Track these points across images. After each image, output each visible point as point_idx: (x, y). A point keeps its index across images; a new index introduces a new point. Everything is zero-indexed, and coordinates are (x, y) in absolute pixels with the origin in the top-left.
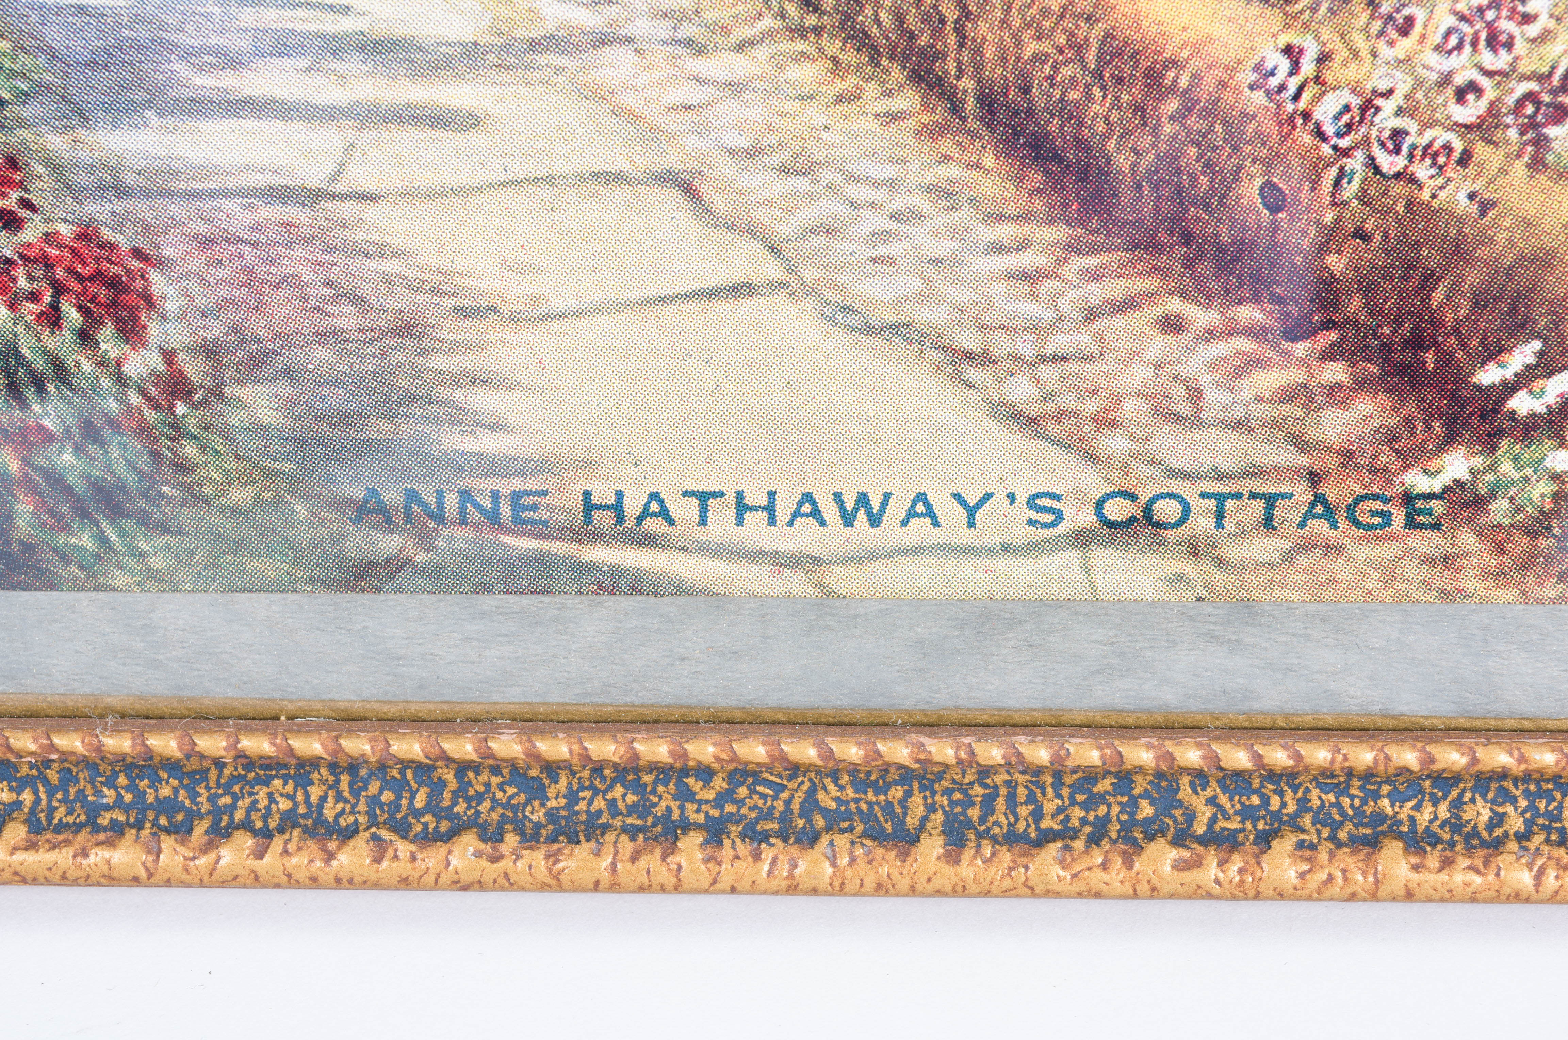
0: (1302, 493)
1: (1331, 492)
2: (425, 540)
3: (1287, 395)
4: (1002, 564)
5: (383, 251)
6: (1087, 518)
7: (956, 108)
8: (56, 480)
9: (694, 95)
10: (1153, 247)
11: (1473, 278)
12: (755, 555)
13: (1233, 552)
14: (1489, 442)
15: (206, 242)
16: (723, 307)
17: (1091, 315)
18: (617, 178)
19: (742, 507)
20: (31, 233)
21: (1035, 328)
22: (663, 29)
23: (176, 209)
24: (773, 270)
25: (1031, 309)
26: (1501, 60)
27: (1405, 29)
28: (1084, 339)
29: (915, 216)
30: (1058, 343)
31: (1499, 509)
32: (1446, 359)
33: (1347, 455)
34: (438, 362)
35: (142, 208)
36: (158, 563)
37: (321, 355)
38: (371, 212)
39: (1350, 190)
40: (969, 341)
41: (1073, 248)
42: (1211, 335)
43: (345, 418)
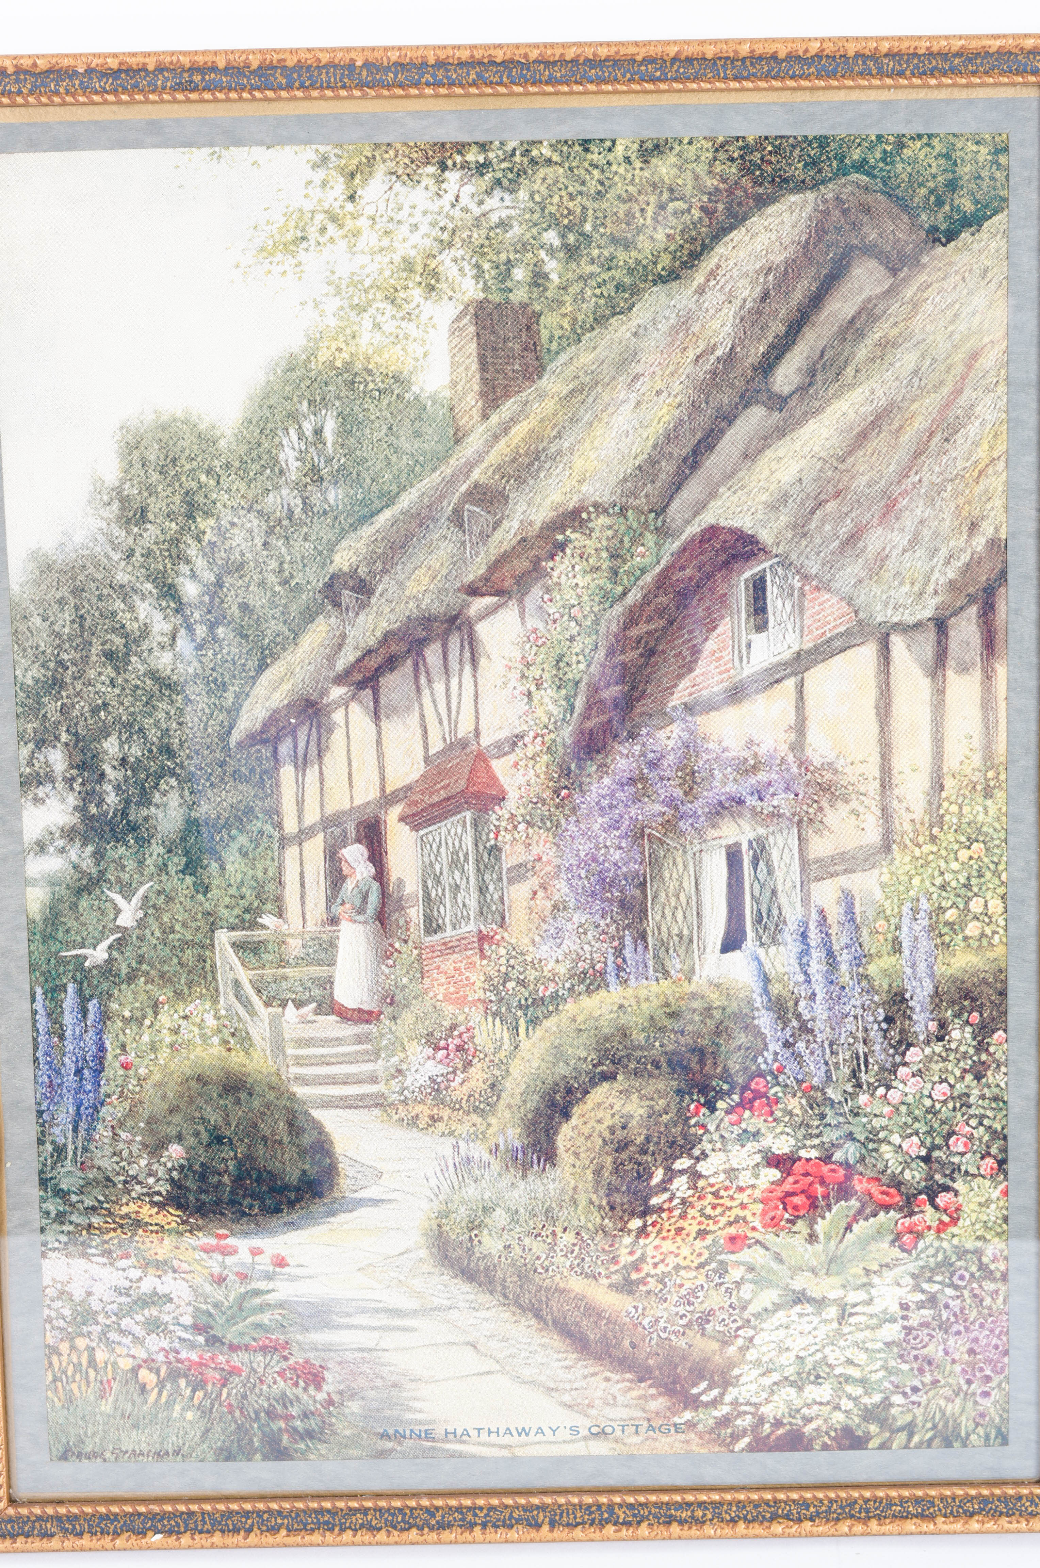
0: (645, 1424)
1: (653, 1424)
2: (400, 1443)
3: (640, 1397)
4: (563, 1446)
5: (390, 1364)
6: (587, 1433)
7: (546, 1324)
8: (295, 1429)
9: (475, 1322)
10: (601, 1359)
11: (688, 1365)
12: (493, 1445)
13: (627, 1441)
14: (696, 1409)
15: (340, 1363)
16: (484, 1377)
17: (585, 1377)
18: (455, 1344)
19: (490, 1432)
20: (291, 1361)
21: (570, 1381)
22: (467, 1305)
23: (332, 1354)
24: (497, 1367)
25: (569, 1376)
26: (691, 1308)
27: (666, 1300)
28: (583, 1384)
29: (536, 1352)
30: (576, 1385)
31: (700, 1427)
32: (683, 1387)
33: (657, 1413)
34: (404, 1394)
35: (323, 1355)
36: (323, 1452)
37: (372, 1393)
38: (386, 1354)
39: (653, 1343)
40: (551, 1385)
41: (579, 1359)
42: (618, 1382)
43: (378, 1410)
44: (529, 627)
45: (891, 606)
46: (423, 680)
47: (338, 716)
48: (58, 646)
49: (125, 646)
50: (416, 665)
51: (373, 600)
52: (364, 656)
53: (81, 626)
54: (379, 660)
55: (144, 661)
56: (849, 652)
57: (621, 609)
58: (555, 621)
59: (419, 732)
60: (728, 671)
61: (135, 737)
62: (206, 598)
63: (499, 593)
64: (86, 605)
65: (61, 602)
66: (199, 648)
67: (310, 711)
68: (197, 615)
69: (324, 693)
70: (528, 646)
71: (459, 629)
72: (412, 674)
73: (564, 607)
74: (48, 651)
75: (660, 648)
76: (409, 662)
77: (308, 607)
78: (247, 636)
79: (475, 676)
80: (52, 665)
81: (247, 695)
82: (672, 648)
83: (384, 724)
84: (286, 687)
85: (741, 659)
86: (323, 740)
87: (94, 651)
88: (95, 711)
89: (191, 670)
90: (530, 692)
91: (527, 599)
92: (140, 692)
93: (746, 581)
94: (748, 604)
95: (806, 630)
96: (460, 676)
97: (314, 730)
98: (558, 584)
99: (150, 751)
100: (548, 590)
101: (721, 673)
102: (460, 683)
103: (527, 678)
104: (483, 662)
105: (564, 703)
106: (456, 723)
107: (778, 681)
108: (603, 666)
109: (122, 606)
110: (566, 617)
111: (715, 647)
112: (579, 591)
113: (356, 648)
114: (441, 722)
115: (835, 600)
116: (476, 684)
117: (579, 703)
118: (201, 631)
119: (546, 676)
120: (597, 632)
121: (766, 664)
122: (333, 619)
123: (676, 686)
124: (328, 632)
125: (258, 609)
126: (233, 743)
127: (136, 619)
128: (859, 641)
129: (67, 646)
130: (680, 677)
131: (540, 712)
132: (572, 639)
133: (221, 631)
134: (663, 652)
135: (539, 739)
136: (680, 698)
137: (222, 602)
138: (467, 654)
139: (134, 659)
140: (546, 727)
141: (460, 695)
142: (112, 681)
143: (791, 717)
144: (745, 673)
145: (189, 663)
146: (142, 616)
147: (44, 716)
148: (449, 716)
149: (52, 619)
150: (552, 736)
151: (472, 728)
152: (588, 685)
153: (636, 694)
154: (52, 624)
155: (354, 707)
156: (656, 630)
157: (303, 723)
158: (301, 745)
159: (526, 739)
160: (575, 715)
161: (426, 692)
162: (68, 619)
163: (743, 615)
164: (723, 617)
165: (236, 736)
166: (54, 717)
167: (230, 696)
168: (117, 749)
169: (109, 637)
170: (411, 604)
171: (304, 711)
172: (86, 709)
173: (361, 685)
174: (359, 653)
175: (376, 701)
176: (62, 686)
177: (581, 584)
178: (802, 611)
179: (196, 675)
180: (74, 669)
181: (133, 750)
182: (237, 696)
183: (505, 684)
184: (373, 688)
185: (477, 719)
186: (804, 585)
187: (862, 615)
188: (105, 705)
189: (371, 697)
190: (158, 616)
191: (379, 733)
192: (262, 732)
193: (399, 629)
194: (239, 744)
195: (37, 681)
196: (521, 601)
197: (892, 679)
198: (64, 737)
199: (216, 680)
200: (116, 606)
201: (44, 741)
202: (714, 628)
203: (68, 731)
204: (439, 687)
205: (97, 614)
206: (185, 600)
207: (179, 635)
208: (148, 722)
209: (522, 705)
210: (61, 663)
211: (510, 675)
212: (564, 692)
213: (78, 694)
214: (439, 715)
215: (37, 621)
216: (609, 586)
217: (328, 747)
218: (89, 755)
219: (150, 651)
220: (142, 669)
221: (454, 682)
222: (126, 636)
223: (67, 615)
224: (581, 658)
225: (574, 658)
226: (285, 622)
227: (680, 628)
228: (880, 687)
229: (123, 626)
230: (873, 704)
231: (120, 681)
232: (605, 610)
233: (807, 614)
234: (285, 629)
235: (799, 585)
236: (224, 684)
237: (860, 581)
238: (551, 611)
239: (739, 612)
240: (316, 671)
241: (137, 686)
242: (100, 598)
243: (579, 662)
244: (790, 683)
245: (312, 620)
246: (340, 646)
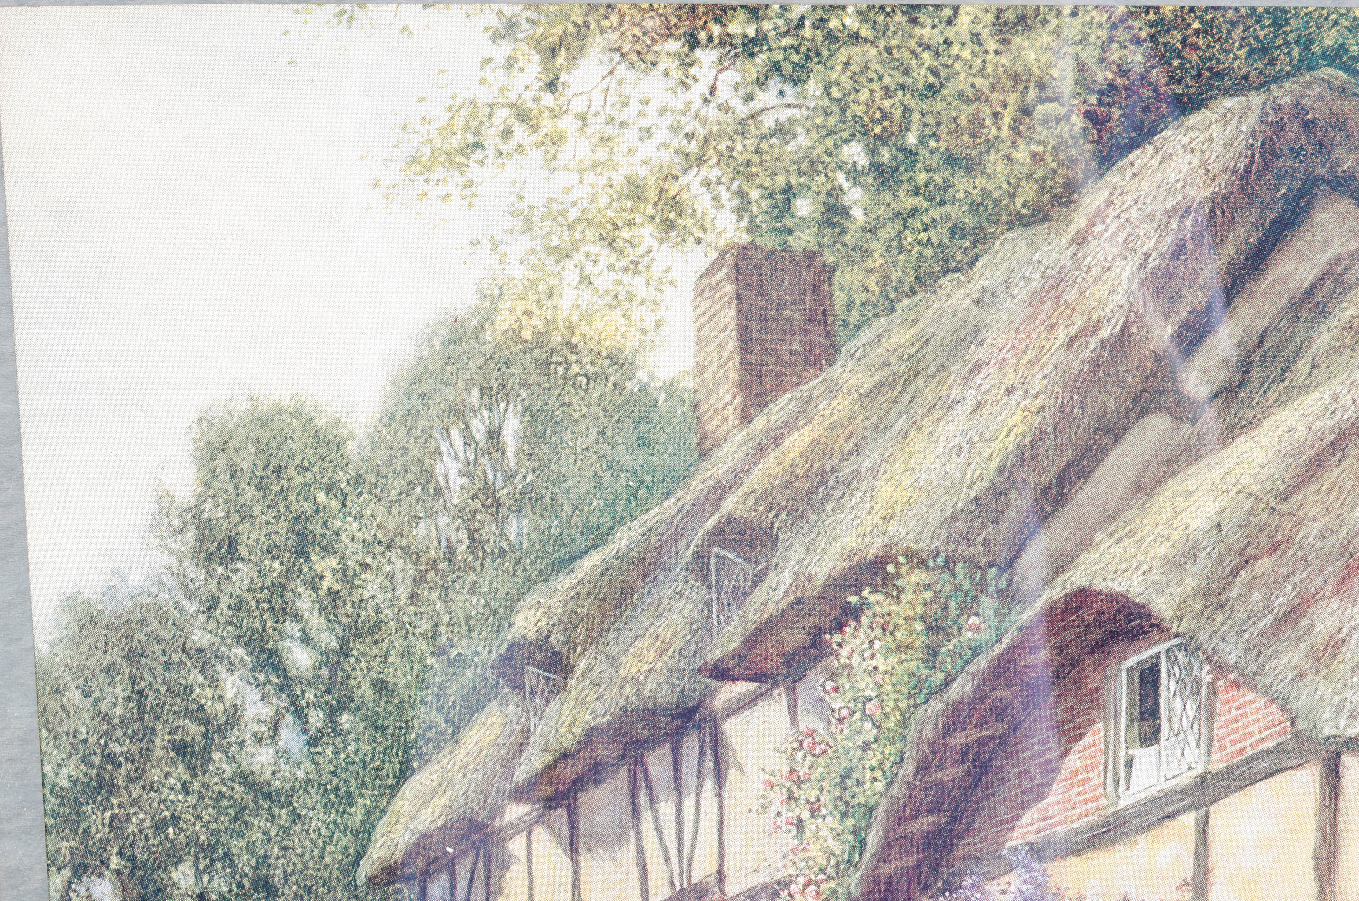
44: (802, 728)
45: (1346, 713)
46: (643, 799)
47: (516, 846)
48: (106, 733)
49: (205, 736)
50: (633, 777)
51: (572, 682)
52: (556, 762)
53: (140, 705)
54: (579, 768)
55: (232, 759)
56: (1279, 778)
57: (940, 706)
58: (841, 721)
59: (635, 873)
60: (1096, 799)
61: (219, 865)
62: (325, 671)
63: (759, 677)
64: (147, 675)
65: (111, 670)
66: (313, 742)
67: (475, 837)
68: (310, 695)
69: (497, 811)
70: (799, 755)
71: (698, 727)
72: (626, 790)
73: (856, 700)
74: (92, 740)
75: (997, 763)
76: (623, 773)
77: (475, 689)
78: (384, 728)
79: (719, 795)
80: (97, 760)
81: (384, 812)
82: (1015, 765)
83: (584, 859)
84: (441, 802)
85: (1117, 783)
86: (494, 879)
87: (158, 742)
88: (160, 826)
89: (301, 774)
90: (800, 821)
91: (801, 687)
92: (225, 802)
93: (1130, 670)
94: (1131, 705)
95: (1216, 743)
96: (698, 795)
97: (480, 865)
98: (849, 667)
99: (240, 886)
100: (833, 676)
101: (1085, 802)
102: (698, 805)
103: (797, 800)
104: (732, 775)
105: (851, 838)
106: (690, 861)
107: (1170, 816)
108: (911, 786)
109: (200, 679)
110: (858, 716)
111: (1079, 764)
112: (879, 677)
113: (545, 750)
114: (667, 860)
115: (1262, 702)
116: (721, 807)
117: (873, 839)
118: (316, 718)
119: (826, 798)
120: (904, 738)
121: (1154, 791)
122: (511, 707)
123: (1018, 818)
124: (504, 725)
125: (401, 690)
126: (361, 880)
127: (221, 698)
128: (1294, 763)
129: (119, 733)
130: (1024, 806)
131: (814, 850)
132: (866, 746)
133: (345, 719)
134: (1001, 768)
135: (812, 888)
136: (1023, 836)
137: (348, 678)
138: (709, 764)
139: (217, 756)
140: (823, 871)
141: (697, 821)
142: (185, 786)
143: (1187, 869)
144: (1122, 804)
145: (298, 764)
146: (229, 695)
147: (86, 831)
148: (680, 851)
149: (97, 694)
150: (832, 884)
151: (714, 869)
152: (888, 812)
153: (959, 828)
154: (97, 701)
155: (541, 834)
156: (991, 738)
157: (464, 853)
158: (462, 884)
159: (793, 888)
160: (867, 855)
161: (647, 815)
162: (121, 695)
163: (1123, 720)
164: (1092, 722)
165: (366, 868)
166: (100, 832)
167: (357, 814)
168: (192, 881)
169: (180, 722)
170: (628, 689)
171: (466, 837)
172: (147, 823)
173: (551, 803)
174: (549, 758)
175: (573, 826)
176: (112, 789)
177: (882, 668)
178: (1211, 716)
179: (308, 782)
180: (129, 766)
181: (215, 884)
182: (368, 812)
183: (764, 807)
184: (568, 808)
185: (722, 856)
186: (1215, 680)
187: (1301, 725)
188: (175, 819)
189: (565, 818)
190: (253, 695)
191: (576, 872)
192: (404, 865)
193: (609, 725)
194: (371, 881)
195: (75, 783)
196: (792, 691)
197: (1341, 818)
198: (115, 862)
199: (337, 789)
200: (191, 678)
201: (85, 867)
202: (1079, 737)
203: (120, 853)
204: (666, 809)
205: (163, 689)
206: (292, 673)
207: (283, 722)
208: (237, 845)
209: (788, 840)
210: (110, 758)
211: (771, 796)
212: (850, 822)
213: (135, 803)
214: (665, 849)
215: (76, 696)
216: (925, 672)
217: (500, 890)
218: (151, 888)
219: (241, 744)
220: (229, 770)
221: (689, 803)
222: (206, 722)
223: (118, 690)
224: (878, 774)
225: (868, 774)
226: (440, 710)
227: (1027, 737)
228: (1322, 829)
229: (201, 708)
230: (1310, 852)
231: (196, 785)
232: (916, 706)
233: (1219, 721)
234: (440, 720)
235: (1209, 678)
236: (349, 795)
237: (1301, 676)
238: (836, 706)
239: (1117, 714)
240: (485, 780)
241: (221, 794)
242: (167, 666)
243: (874, 780)
244: (1189, 820)
245: (480, 707)
246: (521, 747)
